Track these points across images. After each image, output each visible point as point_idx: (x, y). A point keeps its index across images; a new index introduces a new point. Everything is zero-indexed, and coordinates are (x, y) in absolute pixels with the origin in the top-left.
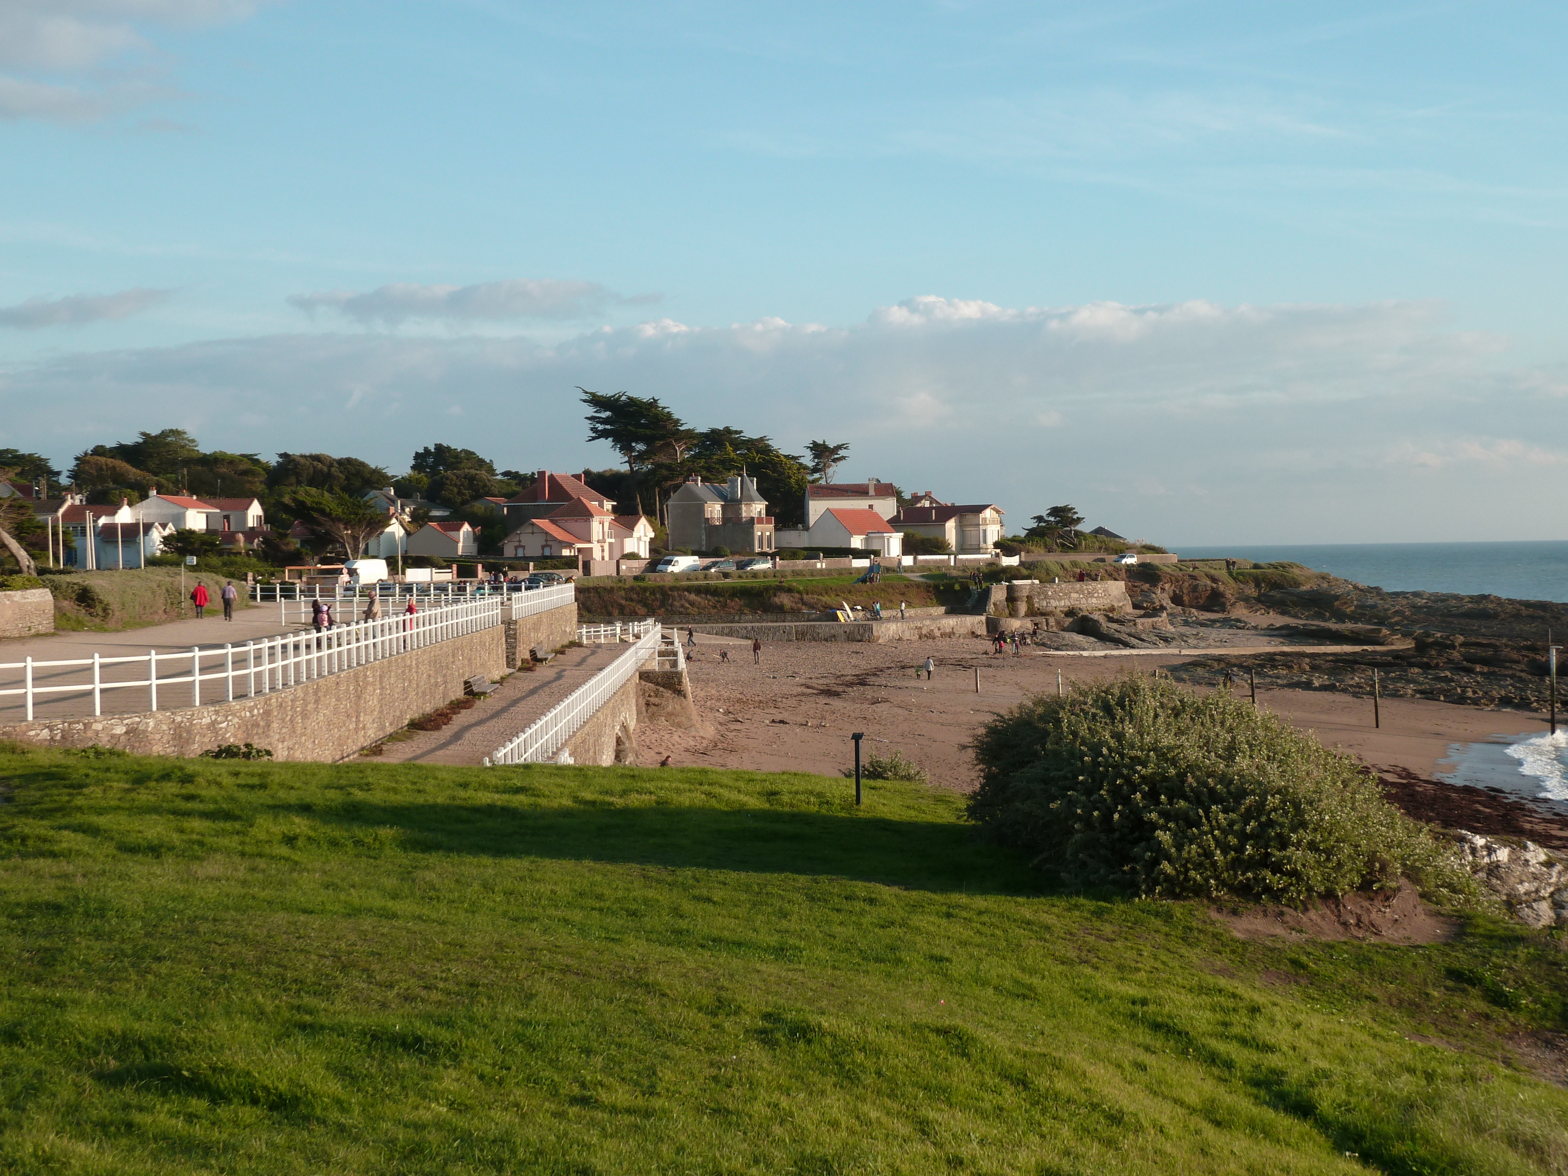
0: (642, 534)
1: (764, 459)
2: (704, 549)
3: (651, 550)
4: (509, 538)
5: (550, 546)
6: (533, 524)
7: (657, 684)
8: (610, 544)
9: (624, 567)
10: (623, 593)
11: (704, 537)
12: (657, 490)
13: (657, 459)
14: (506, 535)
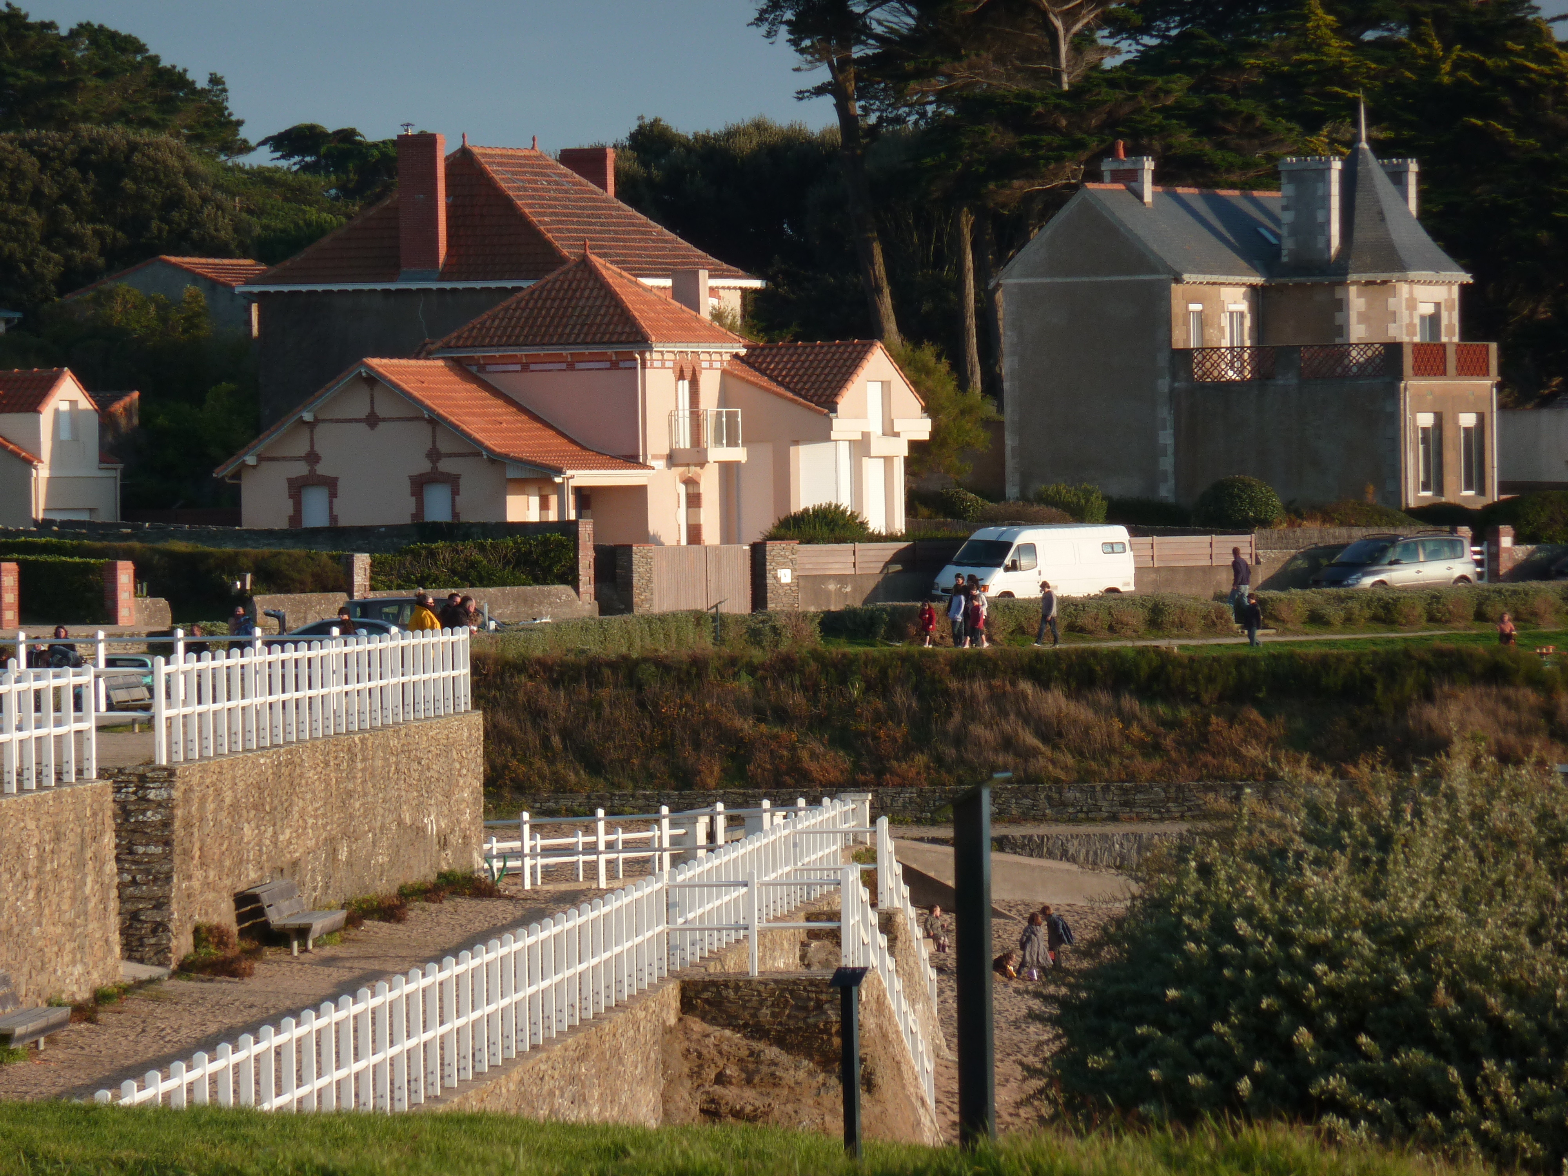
0: (875, 426)
1: (1479, 69)
2: (1166, 492)
3: (914, 501)
4: (263, 445)
5: (453, 482)
6: (373, 380)
7: (756, 1031)
8: (728, 469)
9: (785, 576)
10: (744, 684)
11: (1166, 438)
12: (967, 221)
13: (962, 74)
14: (257, 429)
